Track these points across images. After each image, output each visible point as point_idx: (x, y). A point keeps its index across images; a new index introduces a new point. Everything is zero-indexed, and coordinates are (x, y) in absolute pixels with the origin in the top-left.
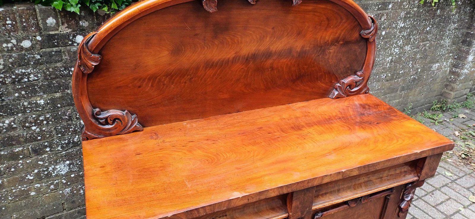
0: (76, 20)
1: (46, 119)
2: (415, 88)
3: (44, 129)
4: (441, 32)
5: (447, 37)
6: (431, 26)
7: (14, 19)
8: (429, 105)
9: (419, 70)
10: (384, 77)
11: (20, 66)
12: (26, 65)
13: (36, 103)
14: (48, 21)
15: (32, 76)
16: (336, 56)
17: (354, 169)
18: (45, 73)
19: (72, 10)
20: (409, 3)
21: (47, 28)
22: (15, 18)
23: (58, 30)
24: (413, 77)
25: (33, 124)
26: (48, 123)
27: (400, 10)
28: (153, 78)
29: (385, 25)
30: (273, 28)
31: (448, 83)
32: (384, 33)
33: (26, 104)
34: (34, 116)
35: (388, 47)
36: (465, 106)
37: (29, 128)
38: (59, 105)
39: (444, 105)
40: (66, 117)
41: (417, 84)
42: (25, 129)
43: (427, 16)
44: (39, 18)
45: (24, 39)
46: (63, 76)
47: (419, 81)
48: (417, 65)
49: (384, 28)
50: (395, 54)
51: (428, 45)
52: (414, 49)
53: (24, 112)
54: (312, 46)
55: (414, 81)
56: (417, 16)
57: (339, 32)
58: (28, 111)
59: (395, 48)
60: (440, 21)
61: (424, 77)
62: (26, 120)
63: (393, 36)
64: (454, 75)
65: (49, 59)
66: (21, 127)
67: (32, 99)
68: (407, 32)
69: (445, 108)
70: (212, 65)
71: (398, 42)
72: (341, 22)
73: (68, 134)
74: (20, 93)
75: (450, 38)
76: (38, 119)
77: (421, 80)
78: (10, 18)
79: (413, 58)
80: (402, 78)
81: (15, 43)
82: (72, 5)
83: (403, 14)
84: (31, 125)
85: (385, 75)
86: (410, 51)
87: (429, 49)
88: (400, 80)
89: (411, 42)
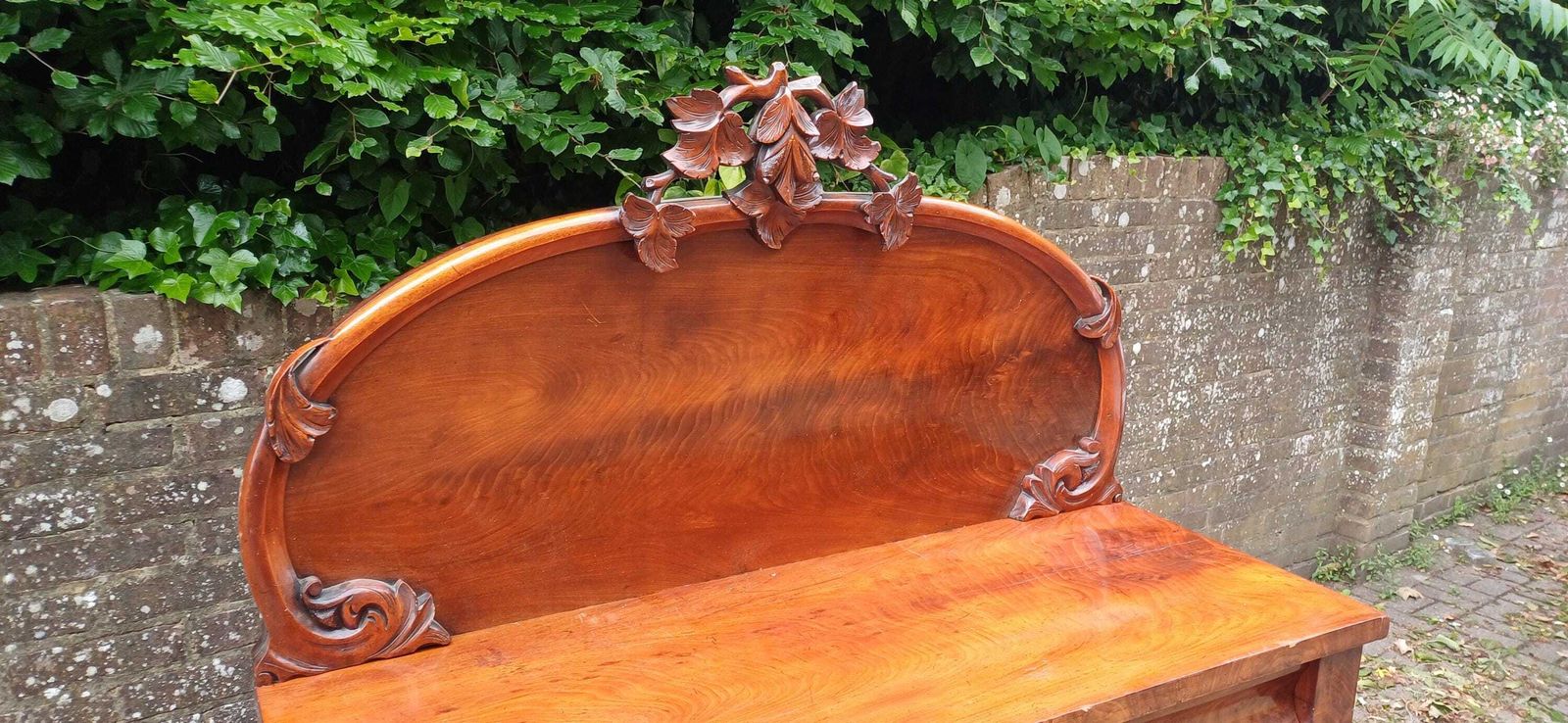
0: (226, 333)
1: (98, 659)
2: (1253, 512)
3: (86, 694)
4: (1299, 341)
5: (1321, 358)
6: (1268, 326)
7: (31, 336)
8: (1305, 564)
9: (1258, 457)
10: (1158, 479)
11: (33, 481)
12: (55, 478)
13: (70, 605)
14: (138, 339)
15: (68, 512)
16: (1016, 393)
17: (1114, 703)
18: (110, 502)
19: (218, 300)
20: (1197, 261)
21: (133, 359)
22: (35, 332)
23: (166, 363)
24: (1242, 477)
25: (52, 679)
26: (101, 673)
27: (1172, 282)
28: (484, 472)
29: (1137, 325)
30: (834, 316)
31: (1349, 495)
32: (1137, 348)
33: (35, 608)
34: (57, 650)
35: (1157, 388)
36: (1410, 562)
37: (36, 692)
38: (146, 609)
39: (1349, 561)
40: (166, 649)
41: (1259, 498)
42: (20, 699)
43: (1251, 296)
44: (112, 330)
45: (57, 394)
46: (167, 508)
47: (1261, 491)
48: (1249, 442)
49: (1136, 334)
50: (1178, 408)
51: (1269, 380)
52: (1232, 392)
53: (25, 637)
54: (946, 364)
55: (1246, 491)
56: (1225, 298)
57: (1016, 324)
58: (38, 635)
59: (1176, 390)
60: (1290, 311)
61: (1276, 477)
62: (28, 666)
63: (1165, 357)
64: (1361, 469)
65: (132, 455)
66: (10, 692)
67: (58, 591)
68: (1202, 344)
69: (1353, 573)
70: (664, 426)
71: (1183, 373)
72: (1017, 297)
73: (166, 711)
74: (21, 572)
75: (1328, 359)
76: (69, 660)
77: (1268, 487)
78: (19, 331)
79: (1232, 419)
80: (1211, 482)
81: (27, 410)
82: (218, 287)
83: (1183, 293)
84: (44, 683)
85: (1160, 474)
86: (1221, 398)
87: (1275, 391)
88: (1206, 487)
89: (1220, 372)
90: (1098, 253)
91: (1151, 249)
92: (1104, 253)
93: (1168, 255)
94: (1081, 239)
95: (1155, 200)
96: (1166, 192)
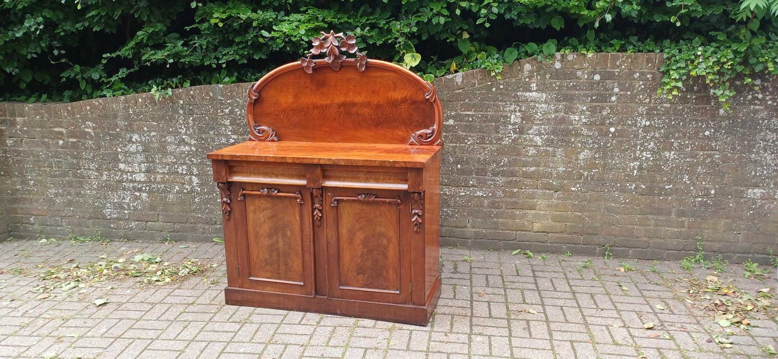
2: (712, 218)
4: (743, 140)
5: (765, 151)
6: (713, 131)
9: (713, 192)
20: (652, 97)
24: (699, 199)
27: (633, 105)
28: (284, 111)
29: (611, 120)
30: (354, 87)
32: (613, 130)
35: (628, 148)
41: (715, 212)
43: (696, 115)
47: (718, 209)
48: (704, 183)
49: (611, 124)
50: (644, 158)
51: (717, 156)
52: (685, 158)
55: (705, 207)
56: (675, 114)
57: (405, 93)
59: (642, 151)
60: (732, 126)
61: (731, 205)
63: (632, 136)
68: (659, 133)
71: (646, 144)
72: (405, 86)
77: (724, 208)
79: (687, 170)
80: (674, 196)
83: (642, 109)
85: (634, 185)
86: (678, 159)
87: (724, 162)
88: (670, 198)
89: (675, 147)
90: (583, 90)
91: (616, 90)
92: (586, 90)
93: (629, 93)
94: (571, 84)
95: (617, 70)
96: (623, 67)
